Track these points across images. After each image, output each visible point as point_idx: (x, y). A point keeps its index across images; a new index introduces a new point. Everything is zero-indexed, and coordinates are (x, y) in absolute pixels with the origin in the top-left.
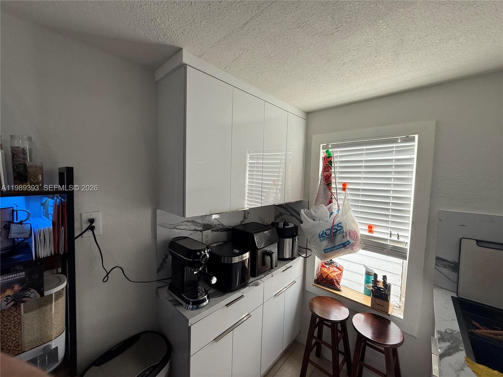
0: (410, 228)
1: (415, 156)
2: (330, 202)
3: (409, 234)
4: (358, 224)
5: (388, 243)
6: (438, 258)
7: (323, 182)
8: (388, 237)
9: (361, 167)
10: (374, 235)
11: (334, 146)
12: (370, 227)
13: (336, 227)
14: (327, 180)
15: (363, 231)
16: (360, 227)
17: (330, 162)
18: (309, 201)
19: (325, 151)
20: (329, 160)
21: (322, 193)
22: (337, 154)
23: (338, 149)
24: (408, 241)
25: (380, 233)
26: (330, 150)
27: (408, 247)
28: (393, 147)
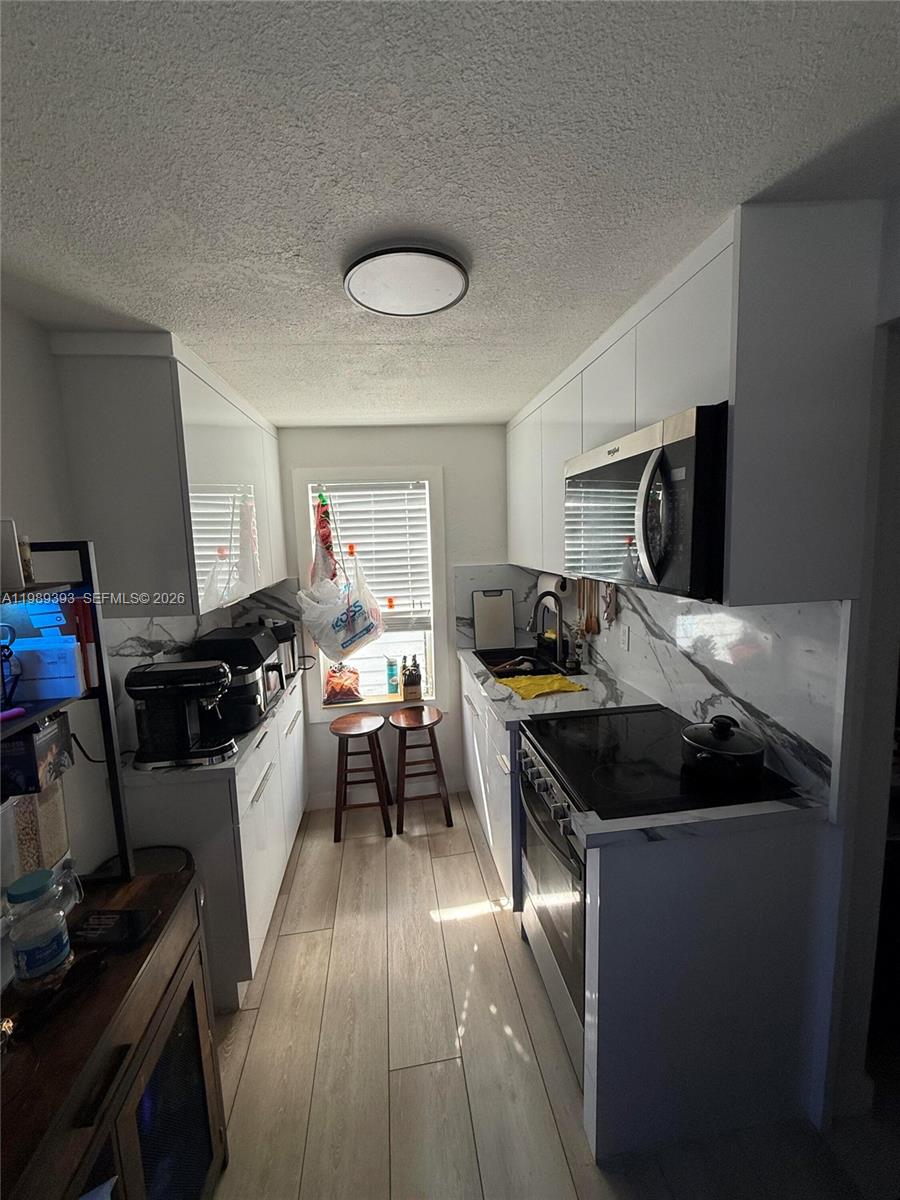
0: (430, 592)
1: (427, 506)
2: (334, 575)
3: (430, 600)
4: (377, 601)
5: (411, 616)
6: (458, 618)
7: (319, 544)
8: (410, 608)
9: (369, 520)
10: (396, 609)
11: (329, 489)
12: (390, 600)
13: (353, 608)
14: (325, 540)
15: (383, 609)
16: (380, 602)
17: (326, 513)
18: (298, 580)
19: (317, 495)
20: (324, 509)
21: (320, 561)
22: (335, 501)
23: (337, 494)
24: (431, 607)
25: (402, 606)
26: (324, 494)
27: (431, 615)
28: (404, 494)
